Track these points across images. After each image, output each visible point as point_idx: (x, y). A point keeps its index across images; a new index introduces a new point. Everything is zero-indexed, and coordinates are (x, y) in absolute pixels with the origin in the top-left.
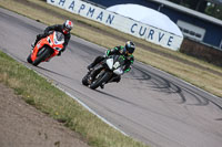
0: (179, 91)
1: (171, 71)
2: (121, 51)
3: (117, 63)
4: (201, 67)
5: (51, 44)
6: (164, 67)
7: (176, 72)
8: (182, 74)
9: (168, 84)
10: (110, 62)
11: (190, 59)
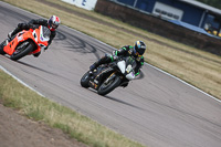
0: (94, 51)
1: (86, 31)
2: (130, 52)
3: (130, 66)
4: (116, 27)
5: (36, 40)
6: (79, 27)
7: (91, 32)
8: (97, 34)
9: (83, 44)
10: (121, 65)
11: (105, 19)
